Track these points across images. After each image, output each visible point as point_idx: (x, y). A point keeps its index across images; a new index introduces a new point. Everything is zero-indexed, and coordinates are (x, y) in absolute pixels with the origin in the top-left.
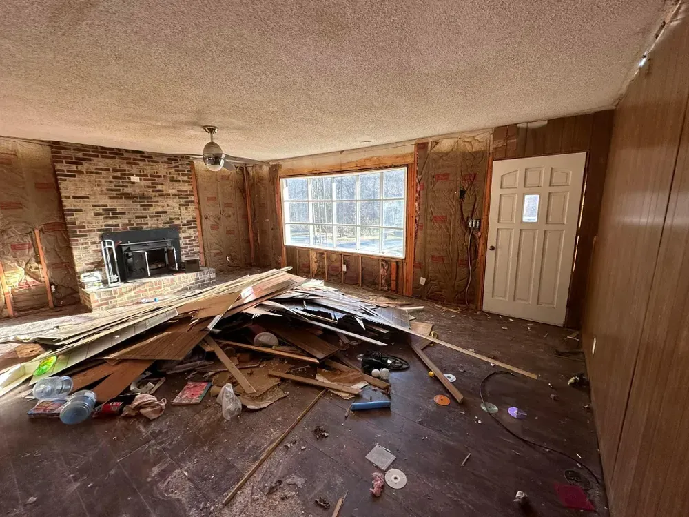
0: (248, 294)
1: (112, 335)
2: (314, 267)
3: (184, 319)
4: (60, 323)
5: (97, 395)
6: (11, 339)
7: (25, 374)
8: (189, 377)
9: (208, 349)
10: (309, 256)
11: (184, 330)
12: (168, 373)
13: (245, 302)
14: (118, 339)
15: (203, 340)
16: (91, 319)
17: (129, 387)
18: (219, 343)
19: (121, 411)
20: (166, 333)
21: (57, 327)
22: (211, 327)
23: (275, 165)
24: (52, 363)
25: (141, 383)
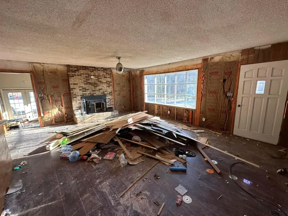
0: (130, 121)
1: (84, 133)
2: (156, 111)
3: (108, 129)
4: (68, 127)
5: (80, 153)
6: (54, 131)
7: (58, 143)
8: (109, 150)
9: (116, 140)
10: (154, 107)
11: (107, 133)
12: (102, 148)
13: (129, 124)
14: (86, 134)
15: (114, 137)
16: (77, 127)
17: (89, 151)
18: (120, 139)
19: (87, 159)
20: (101, 133)
21: (67, 129)
22: (117, 132)
23: (142, 70)
24: (66, 140)
25: (93, 150)
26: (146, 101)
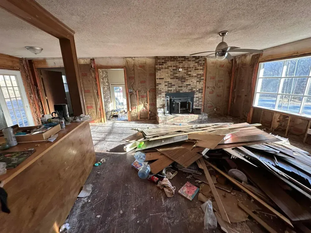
1: (161, 140)
4: (149, 126)
8: (188, 177)
9: (200, 166)
12: (179, 169)
13: (225, 143)
14: (164, 143)
15: (199, 159)
17: (162, 171)
18: (206, 164)
19: (157, 183)
21: (148, 128)
22: (204, 153)
24: (141, 144)
25: (168, 170)
26: (256, 104)
